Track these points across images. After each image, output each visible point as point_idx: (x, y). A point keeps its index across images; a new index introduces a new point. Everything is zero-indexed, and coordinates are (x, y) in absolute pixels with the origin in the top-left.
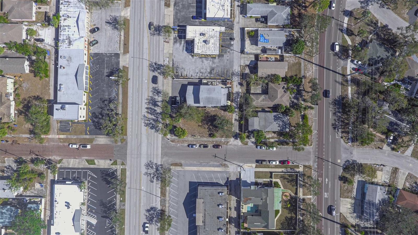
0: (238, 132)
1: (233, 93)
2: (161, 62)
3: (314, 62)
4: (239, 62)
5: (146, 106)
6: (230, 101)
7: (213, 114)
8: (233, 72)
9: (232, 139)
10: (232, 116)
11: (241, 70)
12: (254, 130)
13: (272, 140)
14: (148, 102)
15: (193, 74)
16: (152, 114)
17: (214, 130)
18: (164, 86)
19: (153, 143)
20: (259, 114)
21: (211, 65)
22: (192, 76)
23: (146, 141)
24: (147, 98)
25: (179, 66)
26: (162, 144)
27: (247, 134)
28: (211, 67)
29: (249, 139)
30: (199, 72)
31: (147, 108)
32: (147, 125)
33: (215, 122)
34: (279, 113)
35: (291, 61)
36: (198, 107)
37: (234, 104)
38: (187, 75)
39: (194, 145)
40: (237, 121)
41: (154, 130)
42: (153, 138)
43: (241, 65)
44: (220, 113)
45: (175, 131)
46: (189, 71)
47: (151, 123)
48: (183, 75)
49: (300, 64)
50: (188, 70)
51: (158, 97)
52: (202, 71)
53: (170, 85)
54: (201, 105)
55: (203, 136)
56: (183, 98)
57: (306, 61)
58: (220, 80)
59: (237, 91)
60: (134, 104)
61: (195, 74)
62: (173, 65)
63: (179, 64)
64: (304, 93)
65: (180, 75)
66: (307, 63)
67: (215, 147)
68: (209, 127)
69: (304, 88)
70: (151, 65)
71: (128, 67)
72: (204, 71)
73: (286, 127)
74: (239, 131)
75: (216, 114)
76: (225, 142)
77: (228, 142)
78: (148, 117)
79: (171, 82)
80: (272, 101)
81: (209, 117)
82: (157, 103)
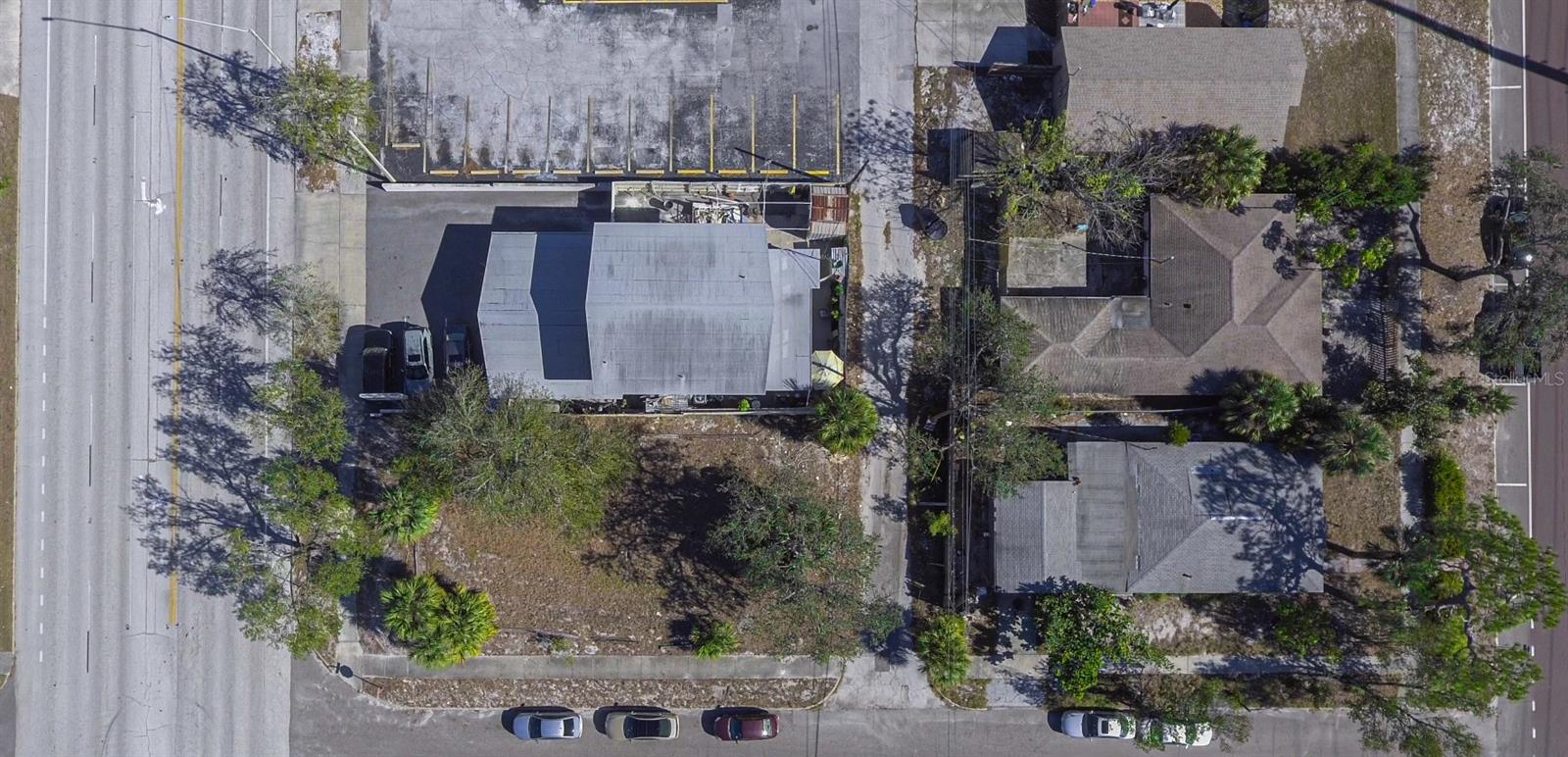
0: (905, 601)
1: (858, 294)
2: (280, 55)
3: (1490, 40)
4: (907, 43)
5: (164, 407)
6: (837, 353)
7: (699, 459)
8: (858, 126)
9: (862, 663)
10: (856, 475)
11: (923, 109)
12: (1045, 590)
13: (1183, 665)
14: (180, 377)
15: (538, 148)
16: (208, 474)
17: (716, 588)
18: (307, 246)
19: (218, 705)
20: (1082, 453)
21: (678, 67)
22: (526, 159)
23: (167, 687)
24: (170, 340)
25: (422, 80)
26: (295, 713)
27: (978, 617)
28: (683, 85)
29: (994, 657)
30: (584, 127)
31: (170, 425)
32: (172, 558)
33: (725, 530)
34: (1239, 446)
35: (1318, 34)
36: (577, 407)
37: (867, 383)
38: (484, 153)
39: (555, 712)
40: (898, 511)
41: (233, 597)
42: (219, 666)
43: (918, 70)
44: (760, 457)
45: (393, 603)
46: (501, 119)
47: (204, 541)
48: (456, 155)
49: (1389, 51)
50: (495, 113)
51: (261, 331)
52: (607, 115)
53: (356, 233)
54: (604, 384)
55: (628, 642)
56: (462, 336)
57: (1428, 34)
58: (753, 188)
59: (891, 271)
60: (66, 392)
61: (556, 146)
62: (374, 77)
63: (420, 69)
64: (1425, 285)
65: (434, 157)
66: (1437, 44)
67: (723, 724)
68: (669, 570)
69: (1422, 248)
70: (195, 82)
71: (16, 101)
72: (624, 121)
73: (1300, 556)
74: (914, 592)
75: (728, 466)
76: (803, 685)
77: (825, 688)
78: (179, 493)
79: (360, 208)
80: (1185, 349)
81: (671, 488)
82: (253, 380)
